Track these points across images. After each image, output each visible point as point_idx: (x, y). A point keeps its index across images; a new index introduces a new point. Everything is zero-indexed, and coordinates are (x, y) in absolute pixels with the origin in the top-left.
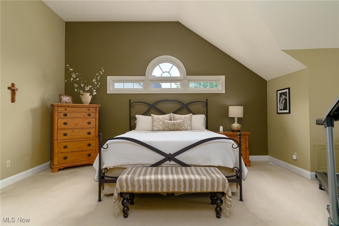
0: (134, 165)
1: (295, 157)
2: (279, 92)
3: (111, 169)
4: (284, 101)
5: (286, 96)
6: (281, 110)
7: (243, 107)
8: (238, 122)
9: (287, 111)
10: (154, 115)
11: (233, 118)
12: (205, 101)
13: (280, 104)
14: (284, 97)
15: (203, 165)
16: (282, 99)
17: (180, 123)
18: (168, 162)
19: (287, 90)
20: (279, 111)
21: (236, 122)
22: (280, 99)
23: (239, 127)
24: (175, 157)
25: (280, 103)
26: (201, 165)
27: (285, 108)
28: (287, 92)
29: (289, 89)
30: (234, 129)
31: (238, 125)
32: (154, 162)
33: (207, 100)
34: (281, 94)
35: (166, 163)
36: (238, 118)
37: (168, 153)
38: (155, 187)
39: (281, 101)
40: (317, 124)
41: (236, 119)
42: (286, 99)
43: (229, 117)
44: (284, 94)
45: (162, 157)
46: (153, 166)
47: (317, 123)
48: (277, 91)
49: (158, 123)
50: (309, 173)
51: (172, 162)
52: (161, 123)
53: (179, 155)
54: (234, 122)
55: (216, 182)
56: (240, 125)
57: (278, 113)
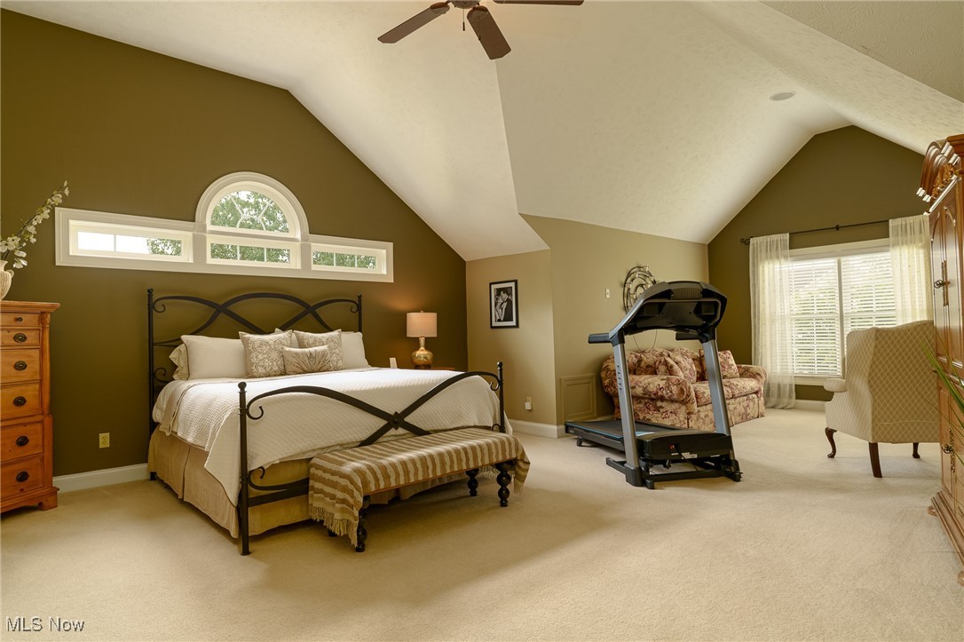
0: (322, 449)
1: (528, 406)
2: (494, 287)
3: (273, 466)
4: (505, 305)
5: (510, 294)
6: (499, 320)
7: (435, 314)
8: (427, 348)
9: (513, 323)
10: (248, 335)
11: (417, 340)
12: (356, 300)
13: (496, 310)
14: (505, 296)
15: (451, 427)
16: (500, 301)
17: (324, 354)
18: (392, 431)
19: (512, 285)
20: (494, 324)
21: (422, 348)
22: (497, 299)
23: (429, 357)
24: (405, 420)
25: (497, 307)
26: (448, 427)
27: (508, 317)
28: (511, 288)
29: (516, 282)
30: (418, 363)
31: (426, 352)
32: (365, 435)
33: (360, 297)
34: (499, 291)
35: (388, 433)
36: (426, 338)
37: (392, 412)
38: (423, 471)
39: (499, 304)
40: (590, 342)
41: (422, 341)
42: (509, 302)
43: (408, 336)
44: (506, 290)
45: (382, 423)
46: (364, 443)
47: (592, 340)
48: (491, 284)
49: (265, 356)
50: (555, 427)
51: (401, 431)
52: (275, 355)
53: (412, 414)
54: (418, 348)
55: (507, 443)
56: (430, 353)
57: (492, 327)
